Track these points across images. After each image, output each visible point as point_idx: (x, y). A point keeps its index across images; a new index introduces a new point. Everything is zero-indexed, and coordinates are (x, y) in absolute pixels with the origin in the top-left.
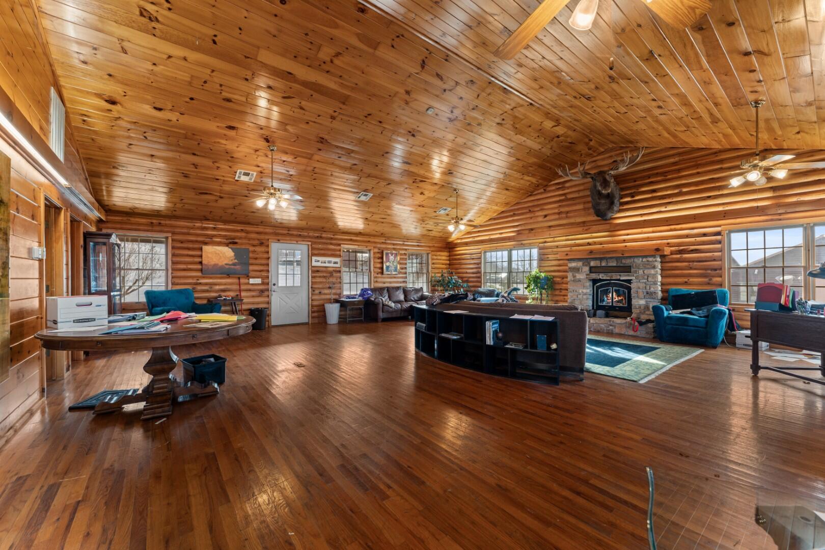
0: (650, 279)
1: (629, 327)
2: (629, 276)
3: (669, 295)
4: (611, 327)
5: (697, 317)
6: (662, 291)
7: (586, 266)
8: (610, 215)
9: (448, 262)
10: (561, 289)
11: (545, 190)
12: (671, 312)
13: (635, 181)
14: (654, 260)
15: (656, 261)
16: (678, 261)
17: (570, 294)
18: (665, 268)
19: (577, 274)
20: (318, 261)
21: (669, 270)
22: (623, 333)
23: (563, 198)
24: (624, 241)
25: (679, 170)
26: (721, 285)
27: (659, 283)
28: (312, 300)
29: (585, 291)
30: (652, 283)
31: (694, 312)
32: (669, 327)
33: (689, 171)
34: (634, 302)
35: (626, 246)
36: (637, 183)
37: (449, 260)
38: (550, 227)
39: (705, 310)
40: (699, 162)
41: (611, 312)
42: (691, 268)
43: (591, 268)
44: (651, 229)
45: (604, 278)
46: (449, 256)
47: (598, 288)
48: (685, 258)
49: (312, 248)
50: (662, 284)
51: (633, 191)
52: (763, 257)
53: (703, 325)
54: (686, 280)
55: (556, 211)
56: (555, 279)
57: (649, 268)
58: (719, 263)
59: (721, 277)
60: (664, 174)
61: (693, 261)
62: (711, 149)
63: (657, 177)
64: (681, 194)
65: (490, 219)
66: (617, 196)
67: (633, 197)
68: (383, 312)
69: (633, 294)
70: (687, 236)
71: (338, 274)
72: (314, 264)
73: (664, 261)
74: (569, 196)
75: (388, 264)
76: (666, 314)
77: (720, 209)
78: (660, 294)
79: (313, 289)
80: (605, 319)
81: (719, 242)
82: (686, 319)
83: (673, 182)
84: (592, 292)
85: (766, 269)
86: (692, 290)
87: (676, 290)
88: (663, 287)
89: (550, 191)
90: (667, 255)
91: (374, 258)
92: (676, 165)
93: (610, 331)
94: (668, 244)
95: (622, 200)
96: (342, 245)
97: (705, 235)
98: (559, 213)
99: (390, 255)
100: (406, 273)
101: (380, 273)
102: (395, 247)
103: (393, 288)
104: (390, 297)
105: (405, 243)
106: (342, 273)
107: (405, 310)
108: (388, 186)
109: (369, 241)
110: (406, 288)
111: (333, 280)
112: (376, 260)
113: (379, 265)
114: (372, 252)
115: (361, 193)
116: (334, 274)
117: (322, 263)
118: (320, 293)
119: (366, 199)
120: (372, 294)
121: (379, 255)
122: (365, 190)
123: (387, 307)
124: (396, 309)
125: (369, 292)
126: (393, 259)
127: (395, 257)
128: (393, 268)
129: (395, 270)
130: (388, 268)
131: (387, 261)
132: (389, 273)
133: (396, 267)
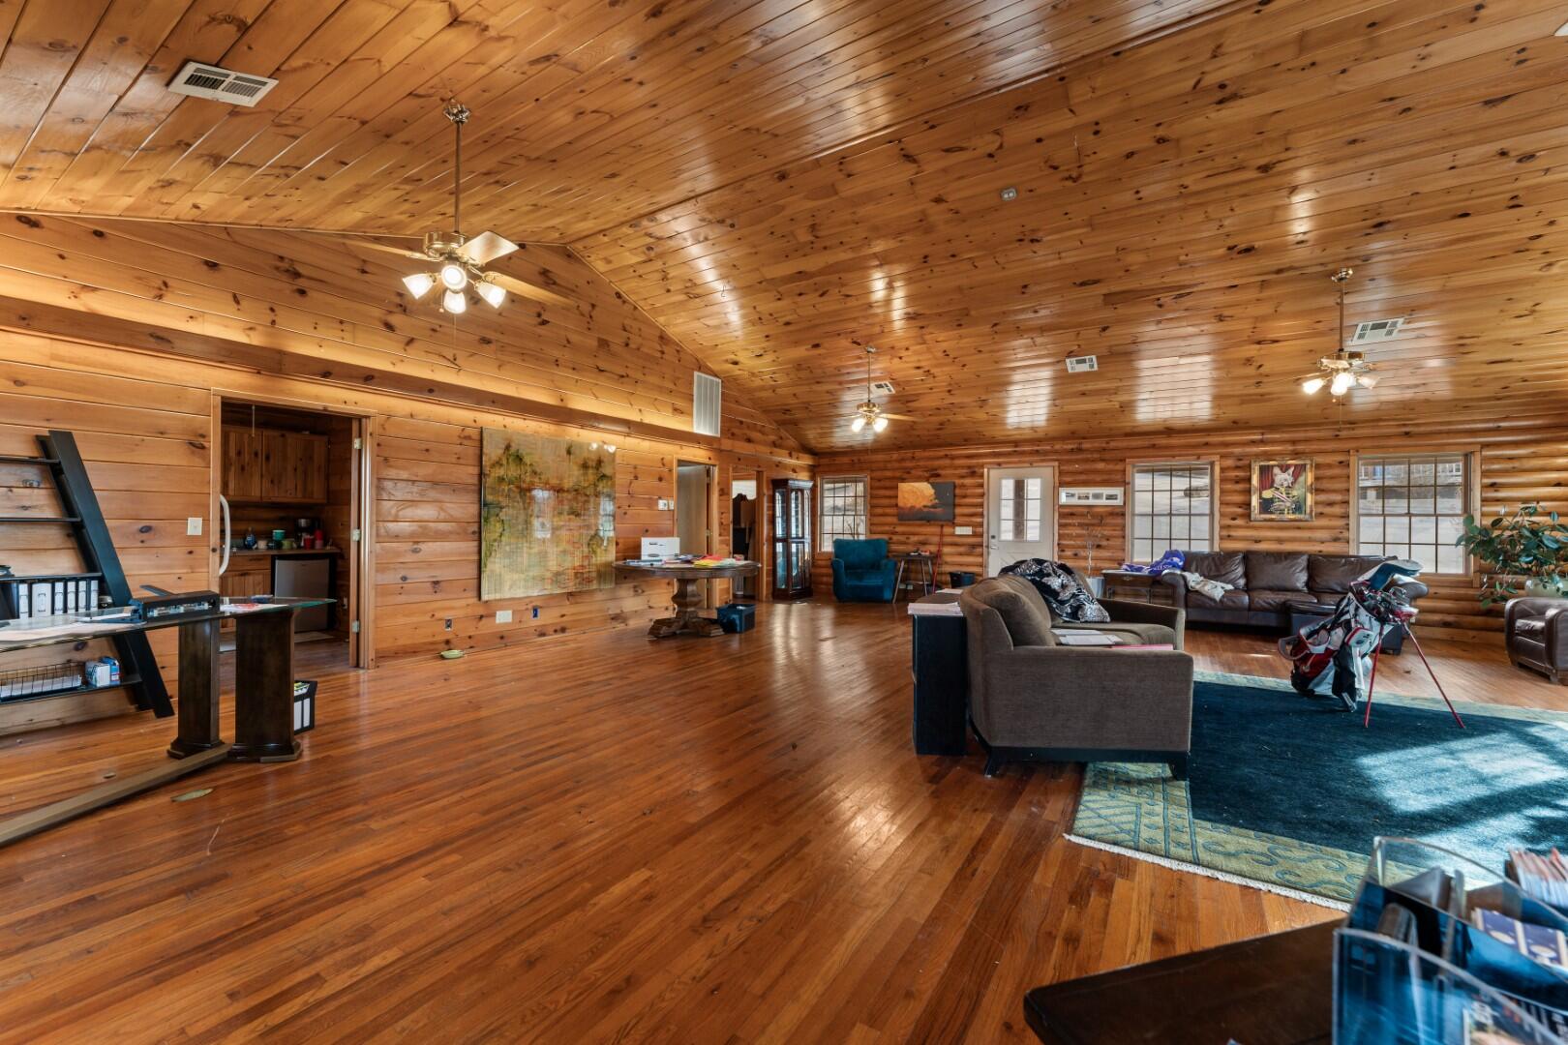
20: (1073, 495)
49: (1059, 473)
68: (1186, 606)
71: (1119, 521)
72: (1063, 499)
75: (1267, 494)
79: (1062, 548)
91: (1223, 480)
96: (1127, 460)
99: (1276, 470)
100: (1346, 516)
101: (1242, 516)
102: (1300, 447)
103: (1269, 554)
104: (1251, 576)
105: (1344, 434)
106: (1128, 517)
107: (1264, 610)
108: (1107, 333)
109: (1207, 444)
110: (1325, 556)
111: (1106, 533)
112: (1229, 486)
113: (1238, 498)
114: (1217, 469)
115: (1068, 361)
116: (1109, 520)
117: (1079, 498)
118: (1076, 555)
119: (1092, 366)
120: (1181, 564)
121: (1241, 474)
122: (1070, 354)
123: (1199, 597)
124: (1230, 603)
125: (1176, 559)
126: (1290, 479)
127: (1296, 476)
128: (1288, 504)
129: (1299, 507)
130: (1266, 505)
131: (1263, 487)
132: (1273, 516)
133: (1302, 501)
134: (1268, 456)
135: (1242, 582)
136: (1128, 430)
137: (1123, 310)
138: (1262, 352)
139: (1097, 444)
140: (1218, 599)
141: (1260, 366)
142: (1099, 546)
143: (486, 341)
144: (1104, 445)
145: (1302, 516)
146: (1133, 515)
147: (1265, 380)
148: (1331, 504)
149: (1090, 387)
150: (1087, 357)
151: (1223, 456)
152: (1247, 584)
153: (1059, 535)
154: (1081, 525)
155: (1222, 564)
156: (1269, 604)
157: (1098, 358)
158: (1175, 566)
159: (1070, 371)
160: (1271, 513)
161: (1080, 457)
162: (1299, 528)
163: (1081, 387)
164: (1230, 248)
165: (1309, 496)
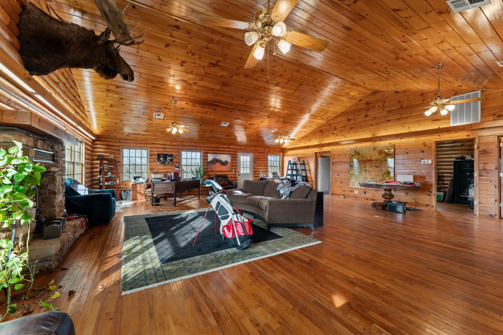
143: (351, 128)
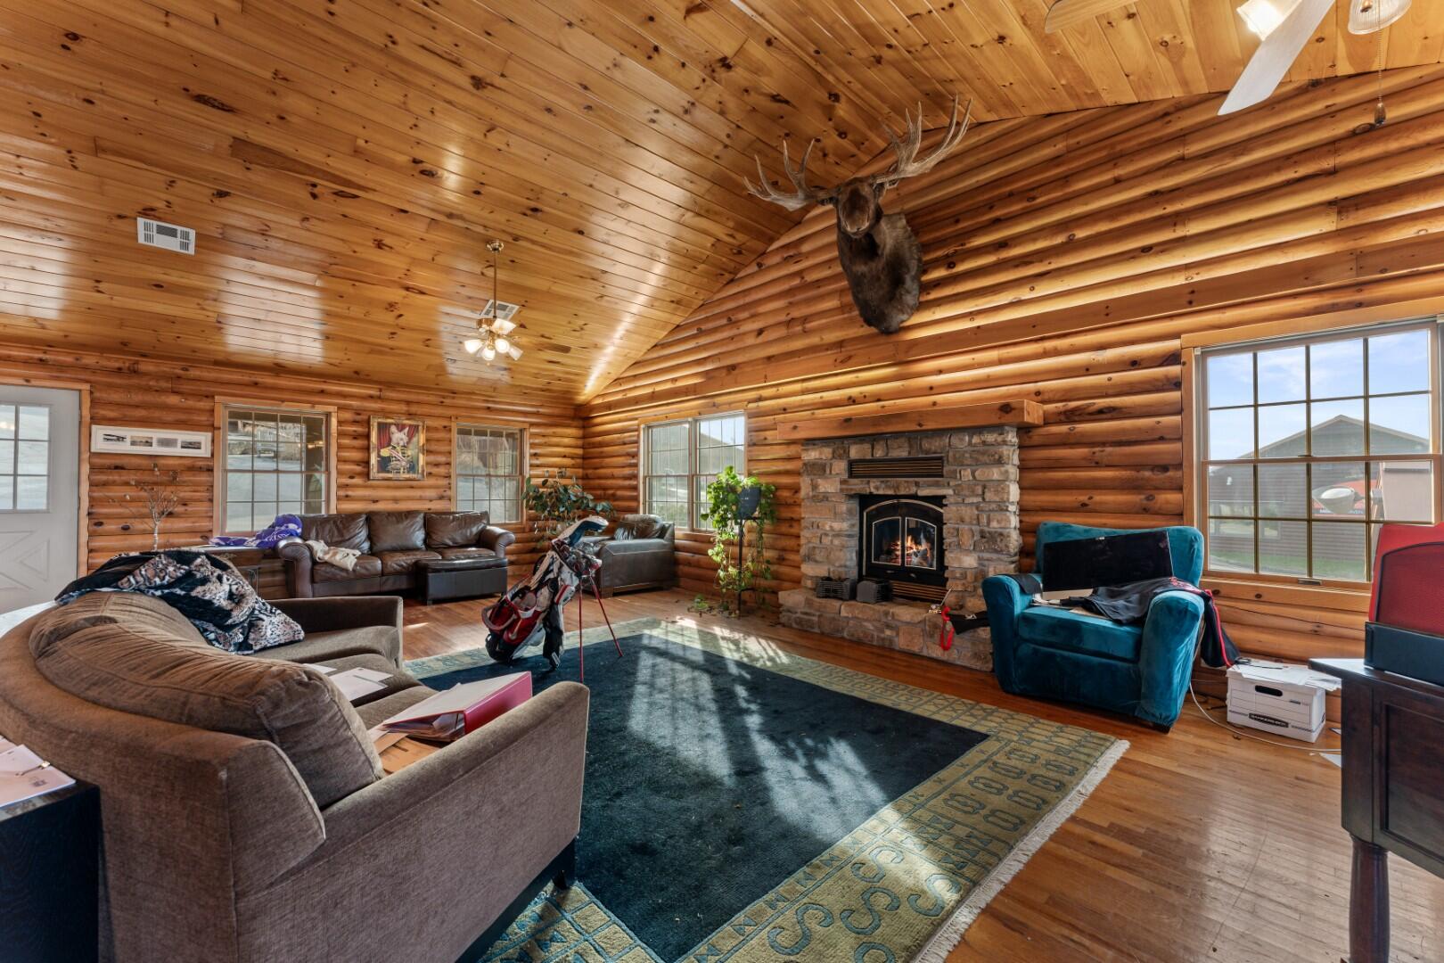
0: (988, 496)
1: (931, 636)
2: (937, 485)
3: (1038, 540)
4: (888, 632)
5: (1108, 624)
6: (1024, 530)
7: (840, 457)
8: (898, 318)
9: (580, 451)
10: (792, 519)
11: (760, 265)
12: (1037, 597)
13: (957, 221)
14: (1000, 439)
15: (1005, 442)
16: (1065, 442)
17: (805, 534)
18: (1031, 464)
19: (820, 481)
20: (120, 439)
21: (1042, 469)
22: (916, 649)
23: (796, 282)
24: (931, 389)
25: (1066, 179)
26: (1180, 515)
27: (1013, 508)
28: (91, 551)
29: (837, 526)
30: (994, 506)
31: (1101, 602)
32: (1026, 649)
33: (1092, 176)
34: (951, 558)
35: (934, 404)
36: (961, 225)
37: (583, 447)
38: (769, 358)
39: (1135, 597)
40: (1119, 148)
41: (897, 586)
42: (1098, 465)
43: (851, 464)
44: (993, 355)
45: (881, 492)
46: (584, 437)
47: (871, 518)
48: (1083, 434)
49: (92, 401)
50: (1023, 510)
51: (951, 250)
52: (1304, 428)
53: (1125, 650)
54: (1084, 498)
55: (783, 318)
56: (779, 493)
57: (985, 464)
58: (1176, 446)
59: (1180, 489)
60: (1028, 193)
61: (1104, 444)
62: (1151, 103)
63: (1012, 204)
64: (1071, 246)
65: (655, 346)
66: (913, 265)
67: (951, 265)
68: (313, 581)
69: (949, 540)
70: (1088, 370)
71: (203, 478)
72: (99, 445)
73: (1027, 443)
74: (812, 277)
75: (385, 452)
76: (1019, 604)
77: (1179, 280)
78: (1015, 540)
79: (96, 521)
80: (877, 607)
81: (1176, 384)
82: (1074, 628)
83: (1050, 214)
84: (857, 529)
85: (1314, 466)
86: (1098, 527)
87: (1057, 529)
88: (1026, 519)
89: (770, 268)
90: (1038, 427)
91: (341, 434)
92: (1058, 165)
93: (887, 644)
94: (1038, 393)
95: (925, 278)
96: (217, 398)
97: (1135, 364)
98: (789, 323)
99: (393, 429)
100: (448, 477)
101: (360, 474)
102: (414, 409)
103: (390, 514)
104: (375, 539)
105: (447, 401)
106: (218, 474)
107: (397, 573)
108: (224, 202)
109: (322, 392)
110: (436, 513)
111: (182, 495)
112: (346, 441)
113: (356, 455)
114: (334, 421)
115: (141, 221)
116: (186, 477)
117: (133, 443)
118: (126, 528)
119: (185, 246)
120: (299, 531)
121: (359, 429)
122: (148, 212)
123: (328, 569)
124: (363, 571)
125: (292, 526)
126: (406, 439)
127: (410, 436)
128: (404, 463)
129: (412, 467)
130: (384, 463)
131: (381, 446)
132: (390, 475)
133: (415, 460)
134: (386, 414)
135: (366, 546)
136: (220, 357)
137: (259, 176)
138: (406, 301)
139: (166, 367)
140: (350, 568)
141: (401, 316)
142: (170, 514)
144: (179, 372)
145: (415, 476)
146: (226, 471)
147: (400, 332)
148: (437, 465)
149: (174, 277)
150: (179, 229)
151: (341, 408)
152: (371, 548)
153: (92, 499)
154: (139, 484)
155: (345, 528)
156: (402, 566)
157: (198, 235)
158: (292, 534)
159: (141, 240)
160: (388, 472)
161: (135, 381)
162: (412, 487)
163: (158, 275)
164: (415, 161)
165: (421, 456)
